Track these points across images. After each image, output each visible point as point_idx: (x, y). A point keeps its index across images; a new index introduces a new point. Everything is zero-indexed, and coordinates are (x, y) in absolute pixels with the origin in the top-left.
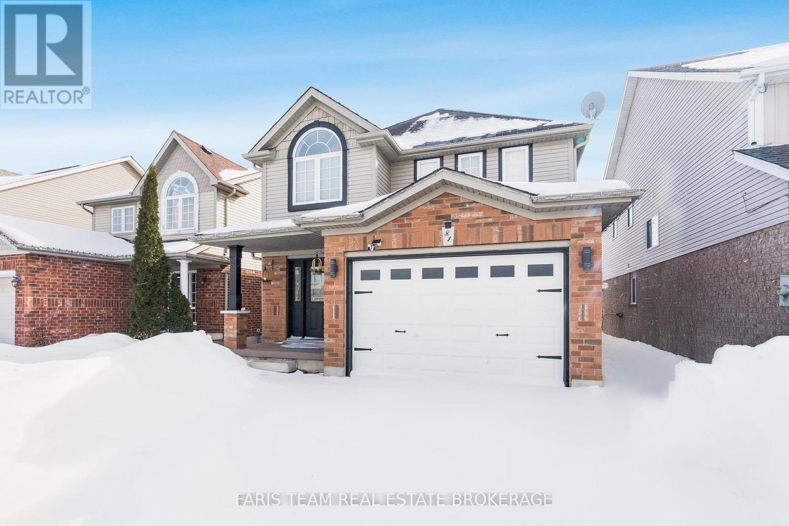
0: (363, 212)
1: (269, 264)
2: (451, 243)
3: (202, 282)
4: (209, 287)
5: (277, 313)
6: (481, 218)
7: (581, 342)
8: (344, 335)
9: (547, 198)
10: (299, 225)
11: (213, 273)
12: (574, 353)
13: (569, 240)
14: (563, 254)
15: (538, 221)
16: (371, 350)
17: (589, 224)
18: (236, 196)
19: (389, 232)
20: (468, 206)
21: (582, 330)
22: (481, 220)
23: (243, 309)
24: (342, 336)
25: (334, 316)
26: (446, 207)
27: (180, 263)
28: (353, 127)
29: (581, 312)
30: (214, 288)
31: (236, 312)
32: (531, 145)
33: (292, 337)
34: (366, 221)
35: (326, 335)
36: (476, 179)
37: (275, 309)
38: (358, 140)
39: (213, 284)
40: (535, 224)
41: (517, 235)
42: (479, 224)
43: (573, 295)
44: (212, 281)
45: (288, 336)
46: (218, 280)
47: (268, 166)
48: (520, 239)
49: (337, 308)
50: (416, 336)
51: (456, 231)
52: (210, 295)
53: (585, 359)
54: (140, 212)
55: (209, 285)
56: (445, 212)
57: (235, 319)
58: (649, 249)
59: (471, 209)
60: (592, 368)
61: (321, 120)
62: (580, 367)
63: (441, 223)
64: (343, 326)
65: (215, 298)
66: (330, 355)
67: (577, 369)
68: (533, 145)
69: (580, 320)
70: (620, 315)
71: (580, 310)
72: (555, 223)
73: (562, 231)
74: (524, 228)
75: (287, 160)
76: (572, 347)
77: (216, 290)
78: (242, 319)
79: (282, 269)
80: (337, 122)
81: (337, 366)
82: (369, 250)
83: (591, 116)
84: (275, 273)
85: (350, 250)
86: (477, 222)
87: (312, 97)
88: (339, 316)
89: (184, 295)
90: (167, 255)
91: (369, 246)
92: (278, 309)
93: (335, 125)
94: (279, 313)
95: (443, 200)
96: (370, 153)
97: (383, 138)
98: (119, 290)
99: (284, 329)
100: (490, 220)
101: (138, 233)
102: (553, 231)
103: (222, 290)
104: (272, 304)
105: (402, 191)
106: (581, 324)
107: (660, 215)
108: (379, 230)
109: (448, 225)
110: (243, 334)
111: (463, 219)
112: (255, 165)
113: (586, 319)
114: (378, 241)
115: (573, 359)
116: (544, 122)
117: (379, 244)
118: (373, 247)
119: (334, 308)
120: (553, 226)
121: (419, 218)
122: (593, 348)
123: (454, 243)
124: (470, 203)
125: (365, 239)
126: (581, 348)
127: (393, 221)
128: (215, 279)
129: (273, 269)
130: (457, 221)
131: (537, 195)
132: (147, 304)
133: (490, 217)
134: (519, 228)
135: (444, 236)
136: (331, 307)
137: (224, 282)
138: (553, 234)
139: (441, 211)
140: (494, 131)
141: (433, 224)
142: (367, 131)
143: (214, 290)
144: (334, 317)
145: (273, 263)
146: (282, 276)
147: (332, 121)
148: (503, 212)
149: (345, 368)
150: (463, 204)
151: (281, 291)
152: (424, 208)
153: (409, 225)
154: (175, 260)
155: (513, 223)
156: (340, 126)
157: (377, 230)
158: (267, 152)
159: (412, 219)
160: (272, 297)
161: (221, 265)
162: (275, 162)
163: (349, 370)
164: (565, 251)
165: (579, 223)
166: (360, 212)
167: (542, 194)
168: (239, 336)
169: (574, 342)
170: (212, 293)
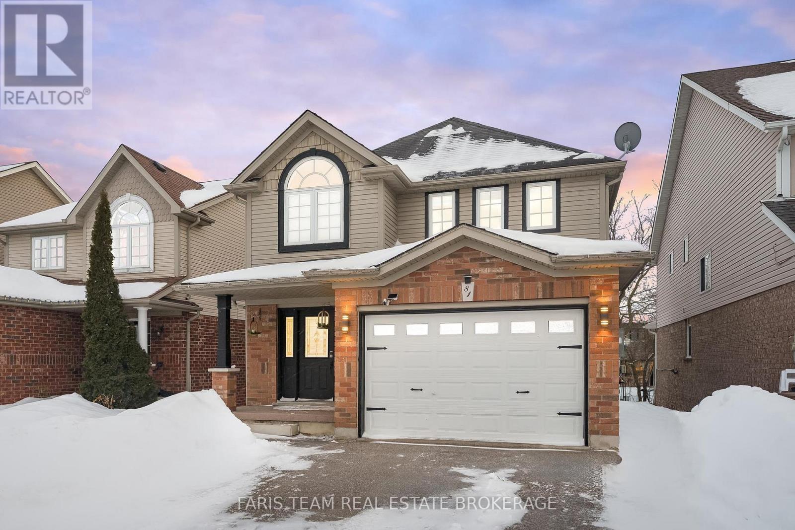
0: (380, 266)
1: (256, 313)
2: (471, 298)
3: (159, 333)
4: (167, 339)
5: (266, 371)
6: (502, 274)
7: (599, 398)
8: (357, 394)
9: (566, 259)
10: (308, 278)
11: (173, 322)
12: (595, 409)
13: (588, 297)
14: (583, 310)
15: (558, 279)
16: (384, 409)
17: (608, 282)
18: (200, 226)
19: (405, 285)
20: (488, 261)
21: (600, 386)
22: (501, 276)
23: (233, 367)
24: (355, 395)
25: (346, 373)
26: (466, 262)
27: (138, 311)
28: (356, 158)
29: (599, 369)
30: (173, 340)
31: (226, 370)
32: (558, 181)
33: (283, 399)
34: (382, 275)
35: (336, 394)
36: (496, 236)
37: (263, 365)
38: (364, 174)
39: (172, 335)
40: (555, 281)
41: (537, 291)
42: (499, 280)
43: (592, 353)
44: (171, 332)
45: (279, 398)
46: (179, 330)
47: (254, 199)
48: (540, 296)
49: (349, 365)
50: (434, 394)
51: (475, 287)
52: (168, 349)
53: (602, 415)
54: (91, 250)
55: (166, 336)
56: (464, 267)
57: (225, 378)
58: (704, 292)
59: (491, 265)
60: (609, 423)
61: (318, 148)
62: (598, 423)
63: (461, 278)
64: (355, 385)
65: (175, 353)
66: (341, 415)
67: (596, 426)
68: (561, 180)
69: (598, 376)
70: (676, 371)
71: (598, 367)
72: (575, 280)
73: (581, 288)
74: (544, 285)
75: (277, 193)
76: (591, 404)
77: (177, 342)
78: (232, 378)
79: (271, 320)
80: (337, 151)
81: (349, 427)
82: (385, 304)
83: (626, 149)
84: (263, 324)
85: (363, 304)
86: (497, 277)
87: (308, 122)
88: (351, 374)
89: (144, 350)
90: (124, 302)
91: (385, 300)
92: (266, 367)
93: (335, 154)
94: (268, 371)
95: (463, 254)
96: (377, 188)
97: (392, 174)
98: (55, 343)
99: (273, 389)
100: (510, 276)
101: (90, 275)
102: (573, 288)
103: (183, 342)
104: (260, 360)
105: (421, 246)
106: (599, 380)
107: (713, 253)
108: (397, 283)
109: (468, 281)
110: (233, 395)
111: (483, 274)
112: (237, 196)
113: (604, 376)
114: (395, 296)
115: (591, 415)
116: (573, 153)
117: (396, 299)
118: (388, 302)
119: (345, 365)
120: (573, 284)
121: (437, 272)
122: (610, 404)
123: (474, 298)
124: (490, 258)
125: (380, 293)
126: (599, 404)
127: (410, 275)
128: (175, 329)
129: (260, 319)
130: (478, 276)
131: (556, 255)
132: (103, 360)
133: (511, 273)
134: (540, 285)
135: (463, 290)
136: (342, 365)
137: (186, 332)
138: (572, 291)
139: (460, 266)
140: (517, 162)
141: (453, 279)
142: (373, 165)
143: (174, 342)
144: (345, 375)
145: (260, 313)
146: (271, 327)
147: (331, 149)
148: (524, 268)
149: (357, 428)
150: (483, 259)
151: (270, 344)
152: (443, 262)
153: (427, 279)
154: (133, 307)
155: (533, 279)
156: (340, 156)
157: (393, 284)
158: (254, 183)
159: (430, 273)
160: (258, 352)
161: (183, 312)
162: (262, 194)
163: (362, 430)
164: (585, 307)
165: (597, 281)
166: (376, 266)
167: (560, 254)
168: (230, 397)
169: (593, 398)
170: (170, 346)
